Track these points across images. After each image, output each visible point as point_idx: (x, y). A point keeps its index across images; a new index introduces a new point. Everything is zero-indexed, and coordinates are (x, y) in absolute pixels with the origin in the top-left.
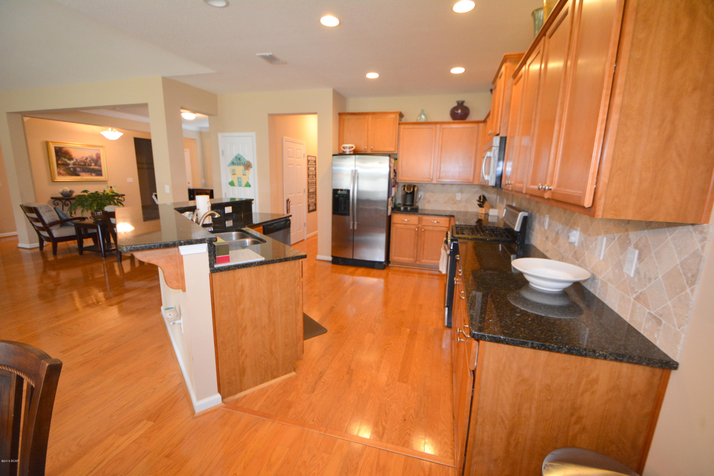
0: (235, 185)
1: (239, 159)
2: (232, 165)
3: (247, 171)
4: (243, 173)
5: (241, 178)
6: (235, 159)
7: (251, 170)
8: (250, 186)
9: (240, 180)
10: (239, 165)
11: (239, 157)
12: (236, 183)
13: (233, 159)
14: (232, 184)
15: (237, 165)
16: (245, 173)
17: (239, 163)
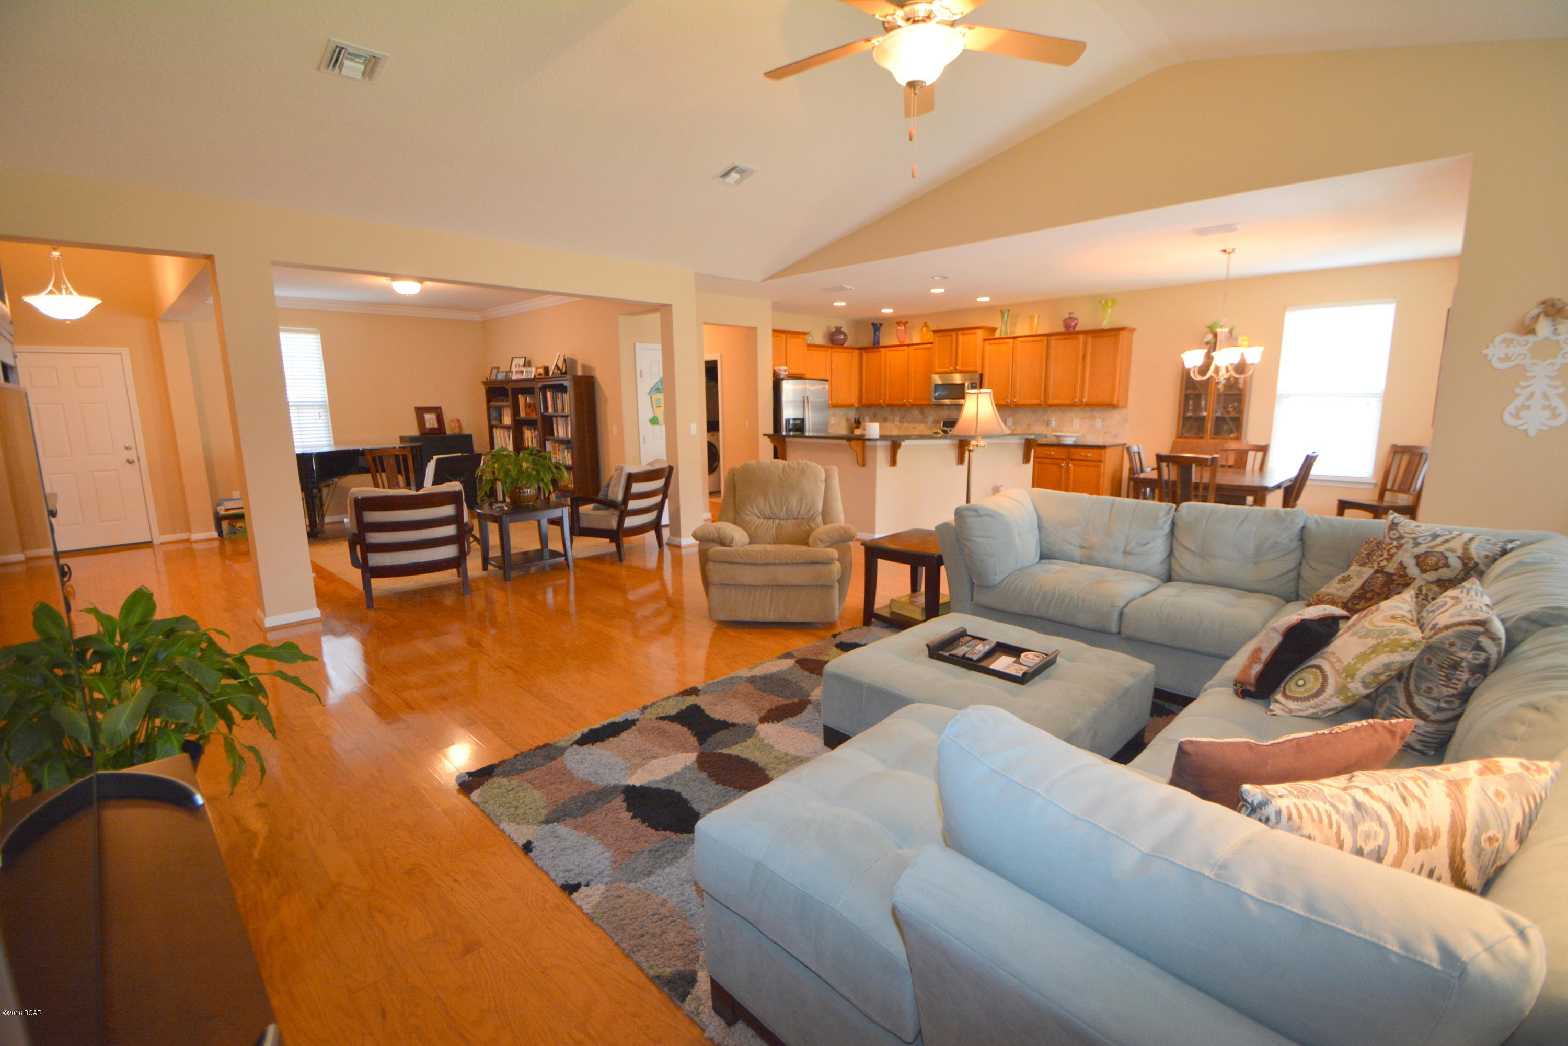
0: (660, 423)
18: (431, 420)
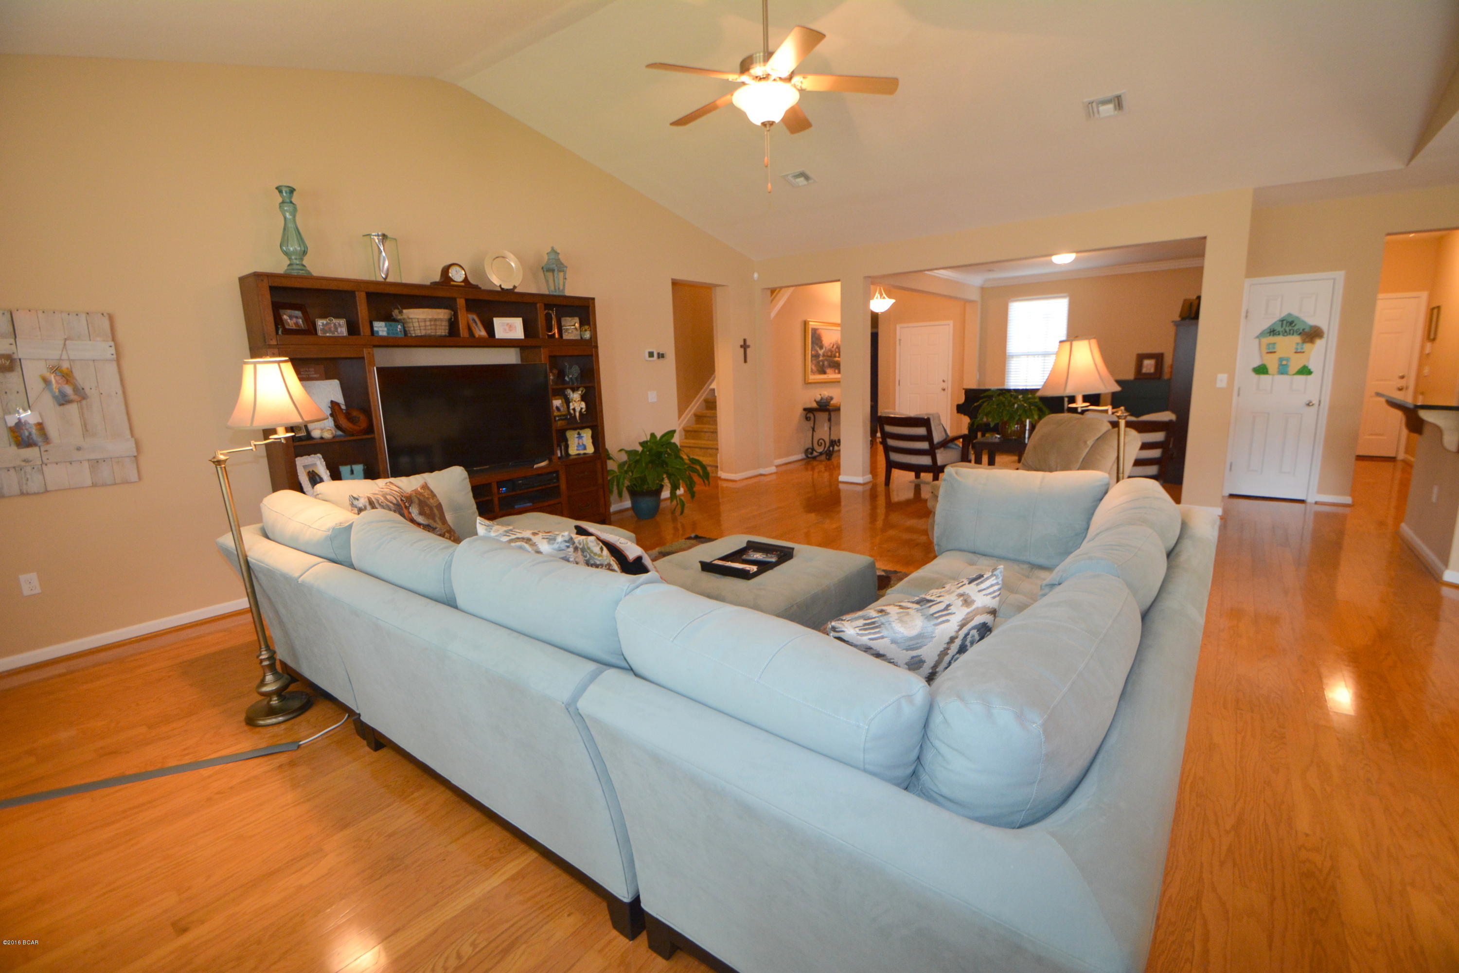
0: (1270, 372)
1: (1291, 323)
2: (1270, 335)
3: (1307, 346)
4: (1297, 349)
5: (1288, 360)
6: (1280, 323)
7: (1319, 343)
8: (1309, 373)
9: (1284, 363)
10: (1287, 335)
11: (1290, 320)
12: (1272, 366)
13: (1275, 324)
14: (1261, 370)
15: (1284, 335)
16: (1302, 348)
17: (1290, 330)
18: (1149, 365)
